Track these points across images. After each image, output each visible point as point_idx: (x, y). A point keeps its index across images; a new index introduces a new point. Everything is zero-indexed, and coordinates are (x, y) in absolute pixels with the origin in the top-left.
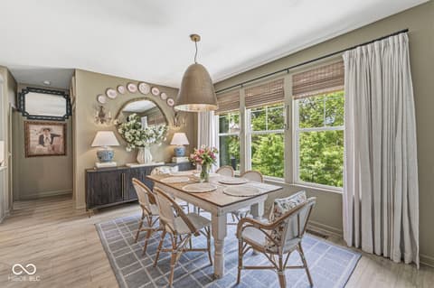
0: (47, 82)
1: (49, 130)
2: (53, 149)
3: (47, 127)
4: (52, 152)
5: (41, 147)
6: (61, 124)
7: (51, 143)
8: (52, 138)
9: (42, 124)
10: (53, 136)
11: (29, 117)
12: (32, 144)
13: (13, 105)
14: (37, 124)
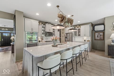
0: (99, 23)
1: (99, 34)
2: (100, 38)
3: (99, 33)
4: (100, 39)
5: (97, 38)
6: (102, 32)
7: (100, 37)
8: (100, 36)
9: (98, 33)
10: (100, 35)
11: (95, 31)
12: (96, 37)
13: (92, 29)
14: (97, 33)
